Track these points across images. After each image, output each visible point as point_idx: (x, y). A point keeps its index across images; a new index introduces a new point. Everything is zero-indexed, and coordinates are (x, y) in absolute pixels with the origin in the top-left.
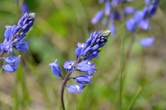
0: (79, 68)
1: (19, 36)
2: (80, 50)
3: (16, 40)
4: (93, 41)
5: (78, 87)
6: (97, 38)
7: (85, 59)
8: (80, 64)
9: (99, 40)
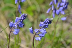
0: (40, 31)
1: (20, 21)
2: (41, 25)
3: (19, 23)
4: (46, 22)
5: (39, 38)
6: (48, 21)
7: (43, 28)
8: (41, 30)
9: (48, 22)
